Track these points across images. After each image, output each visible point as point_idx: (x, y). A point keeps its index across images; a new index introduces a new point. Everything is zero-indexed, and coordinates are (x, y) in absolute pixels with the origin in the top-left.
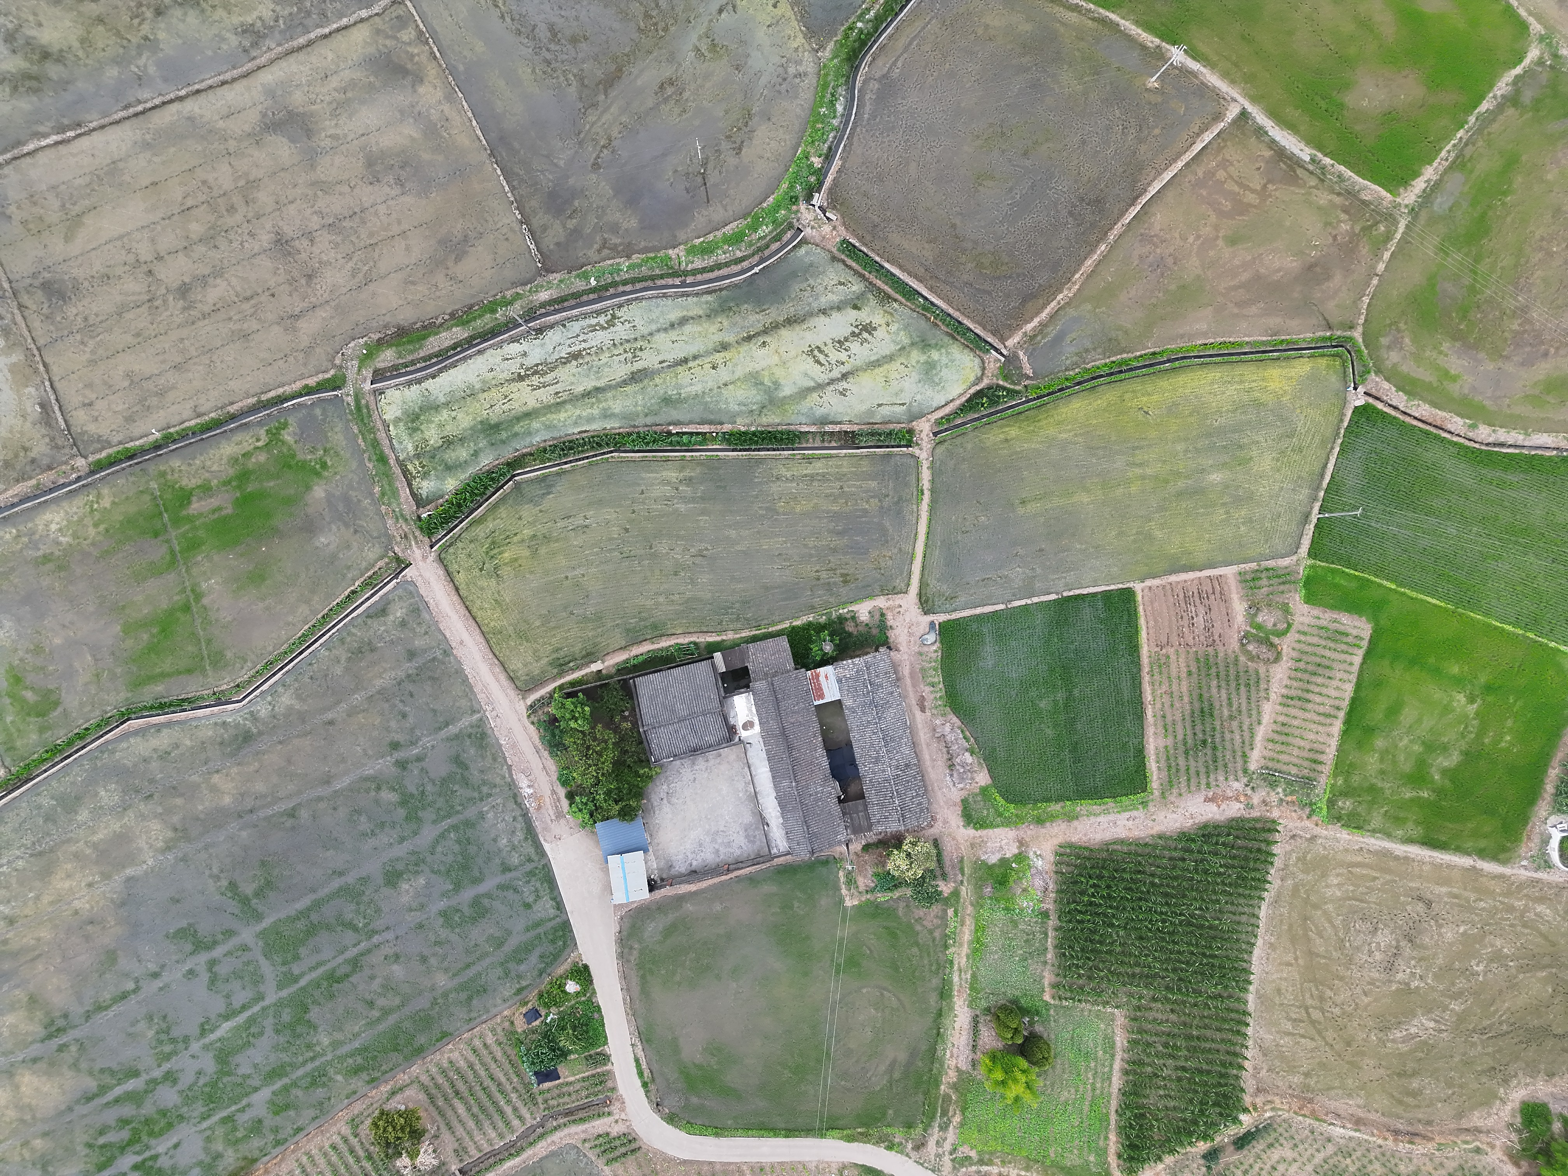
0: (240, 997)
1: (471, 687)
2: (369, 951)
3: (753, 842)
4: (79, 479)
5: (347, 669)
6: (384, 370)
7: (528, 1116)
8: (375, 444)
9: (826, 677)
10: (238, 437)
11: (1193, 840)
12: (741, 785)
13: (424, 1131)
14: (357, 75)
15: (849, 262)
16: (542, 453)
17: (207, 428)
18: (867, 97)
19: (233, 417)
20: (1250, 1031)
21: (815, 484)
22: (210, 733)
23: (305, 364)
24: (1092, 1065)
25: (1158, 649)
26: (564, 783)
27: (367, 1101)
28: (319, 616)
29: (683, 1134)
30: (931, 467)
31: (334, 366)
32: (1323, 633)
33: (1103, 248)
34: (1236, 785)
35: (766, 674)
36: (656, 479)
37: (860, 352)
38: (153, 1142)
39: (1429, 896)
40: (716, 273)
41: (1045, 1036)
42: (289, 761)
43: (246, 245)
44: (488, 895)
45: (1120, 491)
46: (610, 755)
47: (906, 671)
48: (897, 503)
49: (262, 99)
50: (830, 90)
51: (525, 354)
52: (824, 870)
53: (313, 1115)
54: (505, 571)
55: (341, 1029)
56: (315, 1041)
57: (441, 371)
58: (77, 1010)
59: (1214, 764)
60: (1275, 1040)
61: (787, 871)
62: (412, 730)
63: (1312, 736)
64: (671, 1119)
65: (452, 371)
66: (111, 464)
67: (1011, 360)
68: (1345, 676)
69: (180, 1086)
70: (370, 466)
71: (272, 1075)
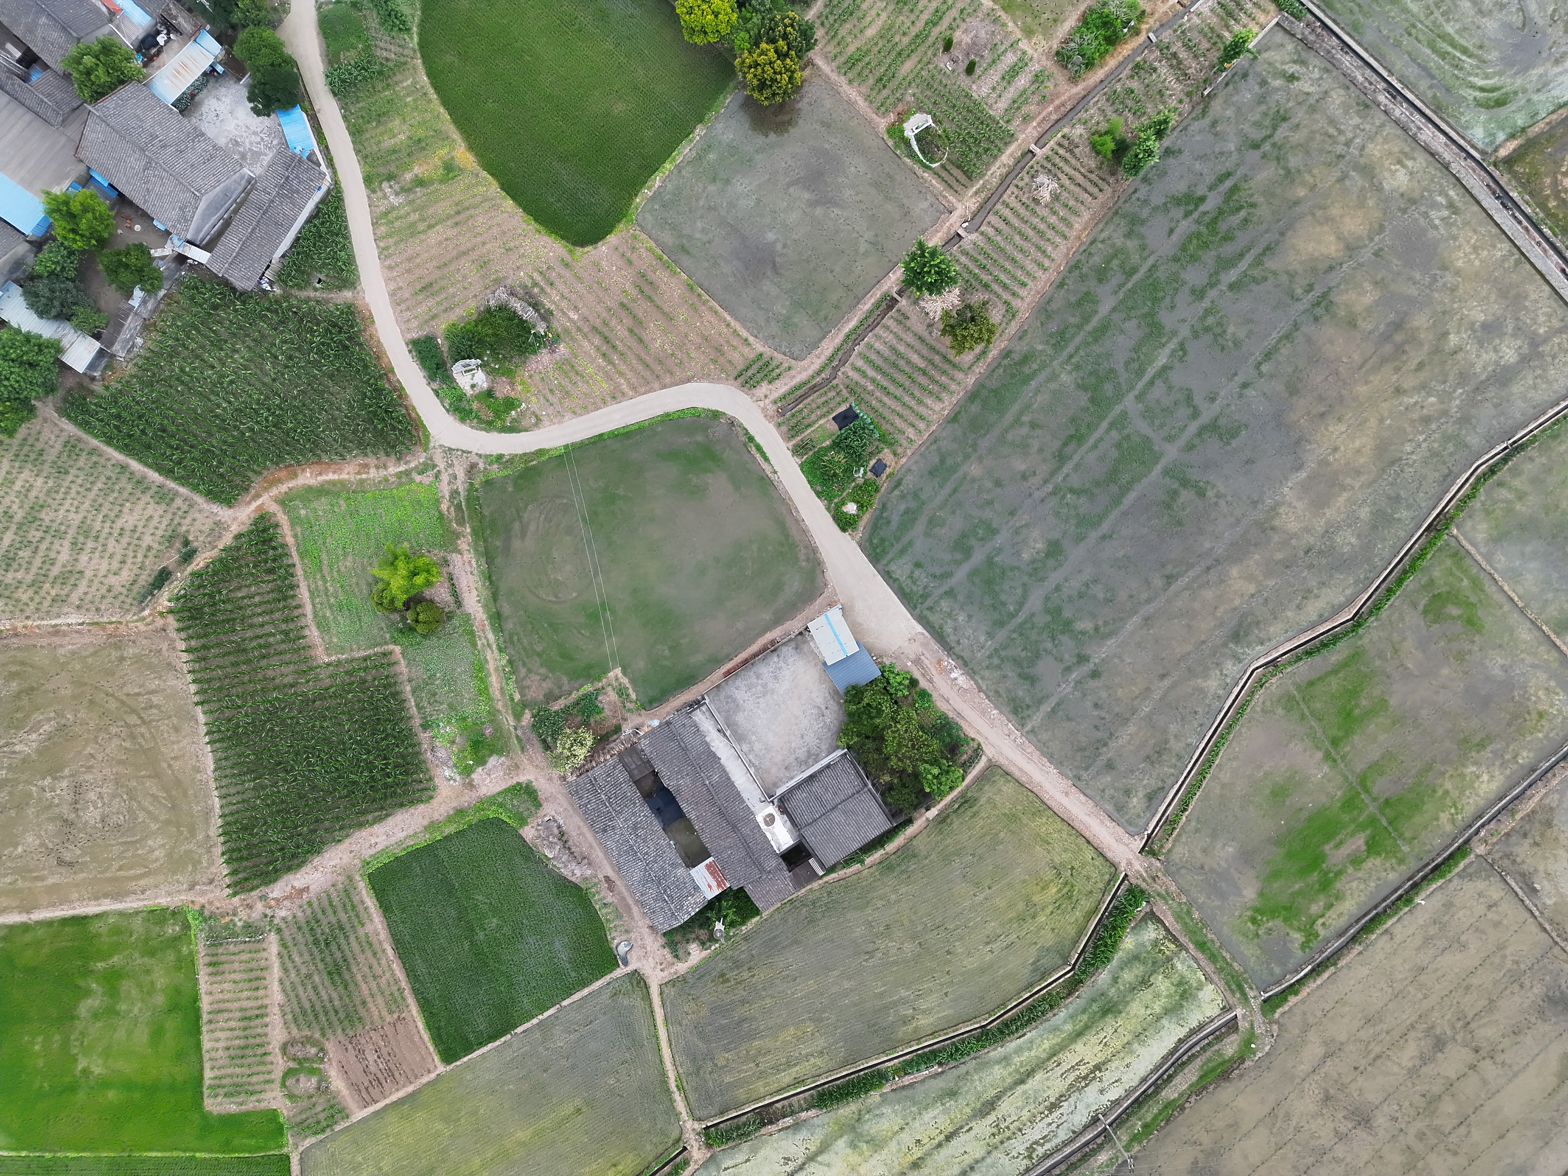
0: (1158, 391)
1: (1043, 754)
2: (1053, 474)
3: (727, 697)
4: (1477, 832)
5: (1165, 731)
6: (1228, 1034)
7: (851, 373)
8: (1213, 958)
9: (710, 887)
10: (1343, 922)
11: (307, 850)
12: (757, 746)
13: (942, 333)
16: (1053, 1001)
17: (1376, 920)
19: (1354, 939)
20: (193, 688)
21: (784, 1060)
22: (1272, 629)
23: (1304, 1014)
24: (332, 600)
25: (402, 1016)
26: (924, 695)
28: (1209, 775)
29: (700, 405)
30: (678, 1115)
31: (1277, 1022)
32: (249, 1088)
34: (283, 913)
36: (938, 1011)
38: (1194, 228)
39: (63, 870)
41: (386, 612)
42: (1189, 626)
43: (1396, 1108)
44: (958, 563)
46: (890, 747)
47: (635, 910)
48: (699, 1069)
51: (1102, 1092)
52: (651, 695)
53: (1052, 304)
54: (1050, 874)
55: (1054, 393)
56: (1074, 373)
57: (1175, 1049)
58: (1309, 329)
59: (311, 926)
60: (165, 682)
61: (685, 682)
62: (1084, 695)
63: (226, 986)
64: (716, 415)
65: (1165, 1052)
66: (1451, 856)
68: (213, 1054)
69: (1186, 289)
70: (1210, 936)
71: (1103, 329)
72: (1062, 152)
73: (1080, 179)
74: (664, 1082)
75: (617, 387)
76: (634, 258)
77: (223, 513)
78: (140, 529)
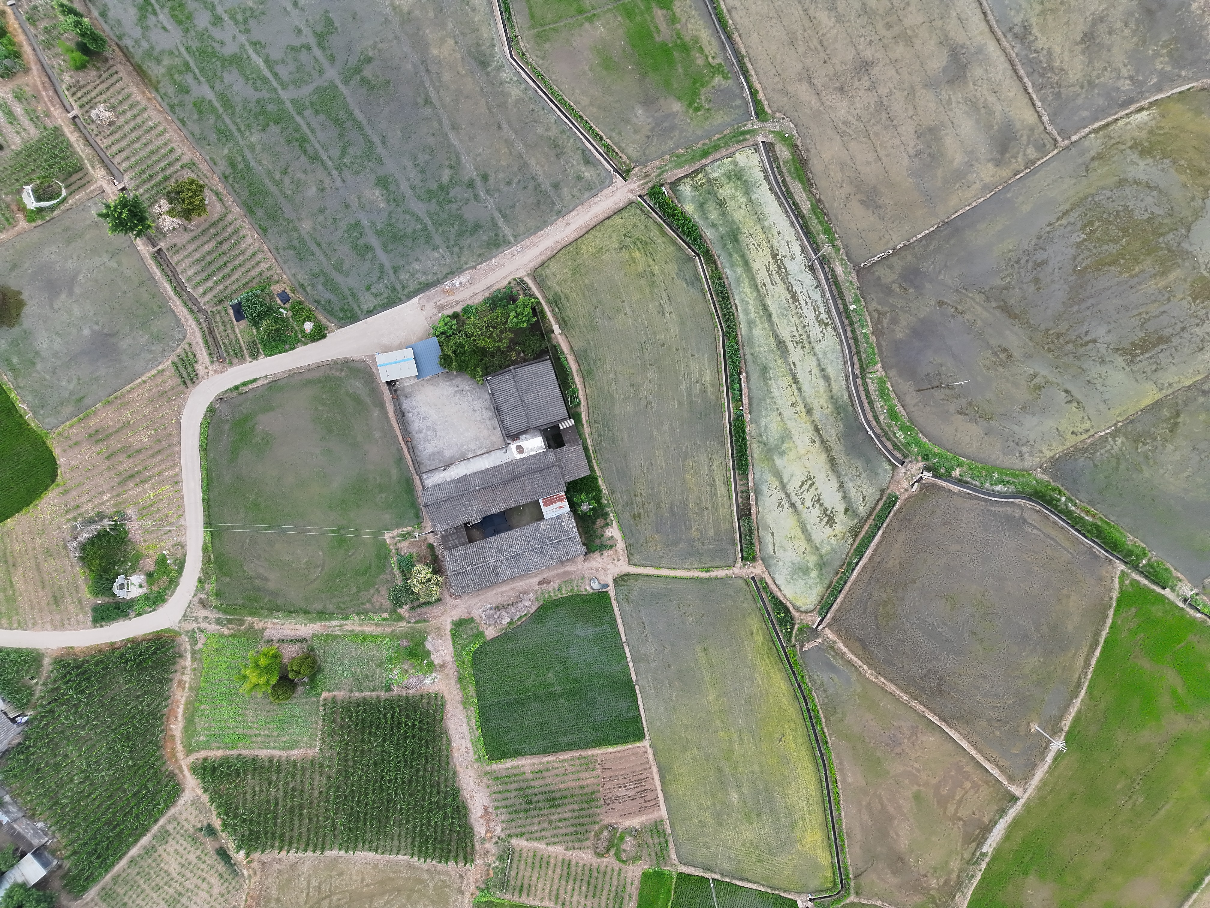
0: (283, 71)
1: (534, 233)
2: (325, 168)
3: (429, 459)
5: (541, 137)
6: (774, 151)
7: (206, 299)
8: (716, 148)
9: (561, 507)
10: (715, 42)
11: (454, 799)
12: (472, 446)
13: (190, 220)
14: (998, 116)
15: (881, 503)
16: (718, 277)
17: (720, 18)
18: (1008, 509)
19: (729, 37)
20: (309, 853)
21: (708, 488)
22: (485, 35)
23: (773, 90)
24: (275, 733)
25: (599, 762)
26: (465, 310)
27: (209, 174)
28: (581, 113)
29: (200, 419)
30: (728, 577)
31: (774, 112)
32: (620, 888)
33: (905, 698)
34: (499, 830)
35: (560, 460)
36: (704, 365)
37: (813, 516)
38: (166, 11)
40: (865, 402)
41: (295, 695)
42: (467, 97)
43: (863, 39)
44: (374, 257)
45: (718, 723)
46: (490, 345)
47: (569, 568)
48: (698, 552)
49: (975, 44)
50: (1012, 480)
51: (793, 258)
52: (411, 514)
53: (195, 133)
54: (625, 254)
55: (264, 150)
56: (252, 131)
57: (776, 194)
59: (513, 811)
60: (303, 873)
61: (409, 487)
62: (498, 190)
63: (540, 886)
64: (211, 410)
65: (776, 203)
67: (814, 633)
69: (210, 28)
70: (699, 145)
71: (224, 99)
72: (79, 95)
73: (103, 87)
74: (701, 580)
75: (170, 478)
76: (74, 439)
77: (186, 797)
78: (183, 861)
